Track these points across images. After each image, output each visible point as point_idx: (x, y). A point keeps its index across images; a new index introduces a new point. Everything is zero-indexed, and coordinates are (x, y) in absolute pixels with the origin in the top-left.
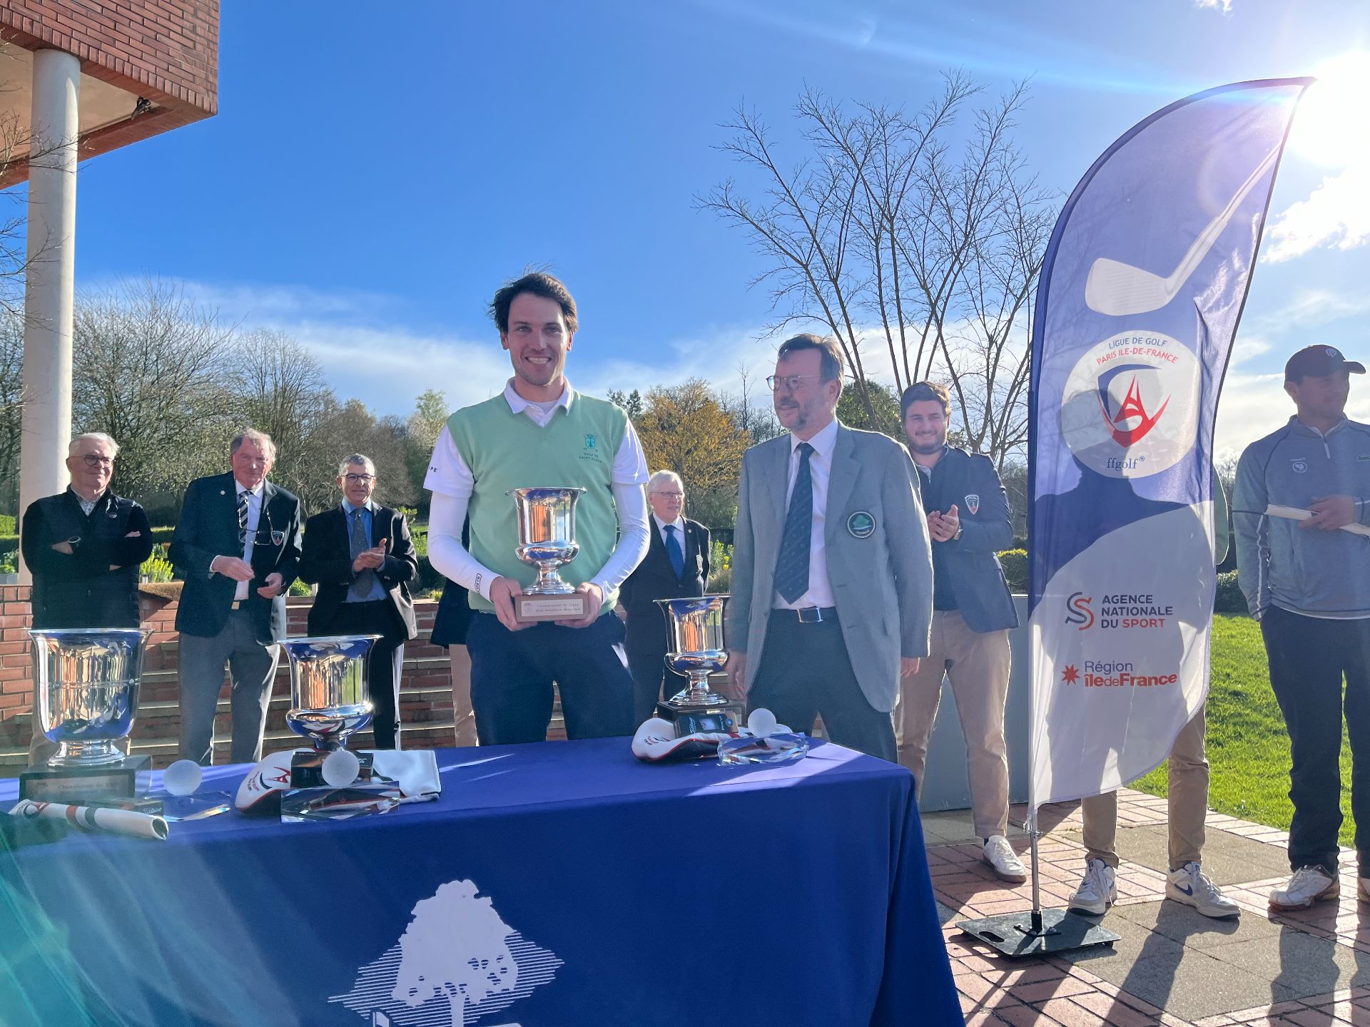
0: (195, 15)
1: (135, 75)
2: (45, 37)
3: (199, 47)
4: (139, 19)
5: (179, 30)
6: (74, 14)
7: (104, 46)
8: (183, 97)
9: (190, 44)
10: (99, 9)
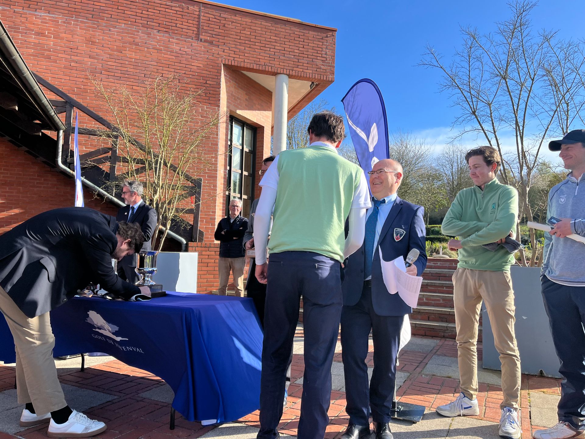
0: (326, 48)
1: (305, 76)
2: (276, 71)
3: (328, 59)
4: (307, 56)
5: (321, 55)
6: (285, 61)
7: (294, 69)
8: (322, 78)
9: (325, 59)
10: (293, 57)
